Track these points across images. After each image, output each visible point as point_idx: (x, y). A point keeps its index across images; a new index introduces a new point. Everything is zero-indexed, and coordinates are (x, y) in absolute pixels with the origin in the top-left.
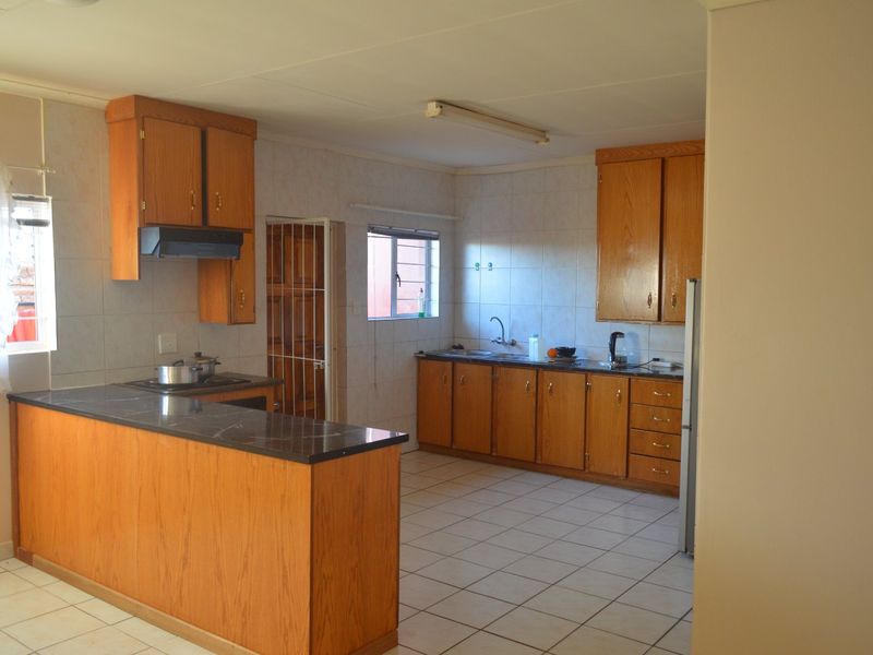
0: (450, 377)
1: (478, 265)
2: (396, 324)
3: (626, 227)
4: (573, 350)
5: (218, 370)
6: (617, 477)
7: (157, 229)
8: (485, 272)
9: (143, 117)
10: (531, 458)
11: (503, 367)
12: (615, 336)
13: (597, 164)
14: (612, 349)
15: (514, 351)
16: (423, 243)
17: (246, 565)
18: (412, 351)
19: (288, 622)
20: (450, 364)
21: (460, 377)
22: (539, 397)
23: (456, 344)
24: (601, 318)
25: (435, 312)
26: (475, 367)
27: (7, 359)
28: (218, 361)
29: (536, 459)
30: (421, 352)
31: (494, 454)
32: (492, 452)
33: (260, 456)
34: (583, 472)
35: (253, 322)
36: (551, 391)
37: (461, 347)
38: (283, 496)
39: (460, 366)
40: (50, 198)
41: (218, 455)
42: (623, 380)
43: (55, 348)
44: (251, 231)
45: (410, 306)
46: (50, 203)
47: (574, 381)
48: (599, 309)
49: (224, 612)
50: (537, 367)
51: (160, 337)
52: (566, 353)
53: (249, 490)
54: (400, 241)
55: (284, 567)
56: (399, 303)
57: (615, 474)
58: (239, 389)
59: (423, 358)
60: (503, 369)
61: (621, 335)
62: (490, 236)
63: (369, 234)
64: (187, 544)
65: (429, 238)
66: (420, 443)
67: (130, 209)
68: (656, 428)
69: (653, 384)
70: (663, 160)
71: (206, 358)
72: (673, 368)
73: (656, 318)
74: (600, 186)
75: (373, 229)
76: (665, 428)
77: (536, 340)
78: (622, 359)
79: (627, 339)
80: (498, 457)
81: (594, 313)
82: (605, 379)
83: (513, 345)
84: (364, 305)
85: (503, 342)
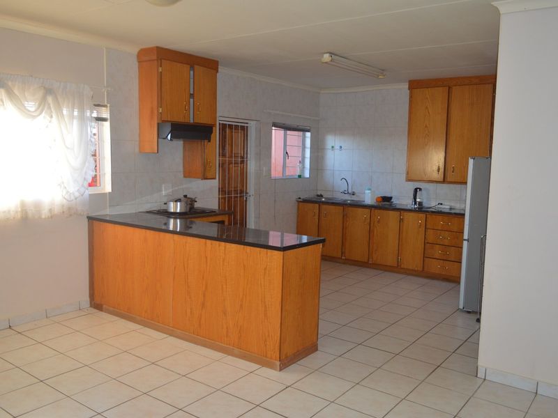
0: (317, 213)
1: (333, 147)
2: (285, 180)
3: (426, 126)
4: (391, 198)
5: (196, 205)
6: (418, 271)
7: (170, 124)
8: (337, 152)
9: (161, 59)
10: (366, 260)
11: (350, 207)
12: (416, 190)
13: (409, 89)
14: (415, 198)
15: (354, 198)
16: (301, 133)
17: (241, 306)
18: (295, 197)
19: (267, 335)
20: (317, 205)
21: (323, 213)
22: (372, 225)
23: (319, 194)
24: (409, 180)
25: (307, 174)
26: (332, 207)
27: (88, 196)
28: (195, 200)
29: (368, 260)
30: (300, 198)
31: (343, 258)
32: (342, 256)
33: (252, 248)
34: (397, 269)
35: (215, 178)
36: (379, 222)
37: (321, 196)
38: (265, 269)
39: (324, 207)
40: (108, 105)
41: (225, 247)
42: (422, 216)
43: (111, 191)
44: (214, 125)
45: (293, 171)
46: (109, 108)
47: (393, 215)
48: (408, 173)
49: (227, 332)
50: (370, 207)
51: (163, 186)
52: (387, 199)
53: (244, 266)
54: (288, 132)
55: (266, 306)
56: (287, 169)
57: (416, 269)
58: (211, 216)
59: (301, 202)
60: (350, 209)
61: (420, 189)
62: (340, 130)
63: (274, 128)
64: (204, 296)
65: (305, 130)
67: (152, 112)
68: (441, 243)
69: (440, 217)
70: (449, 88)
71: (189, 198)
72: (451, 209)
73: (442, 180)
74: (411, 102)
75: (275, 125)
76: (446, 242)
77: (369, 191)
78: (420, 204)
79: (423, 192)
80: (346, 259)
81: (404, 176)
82: (412, 214)
83: (353, 195)
84: (270, 170)
85: (348, 193)
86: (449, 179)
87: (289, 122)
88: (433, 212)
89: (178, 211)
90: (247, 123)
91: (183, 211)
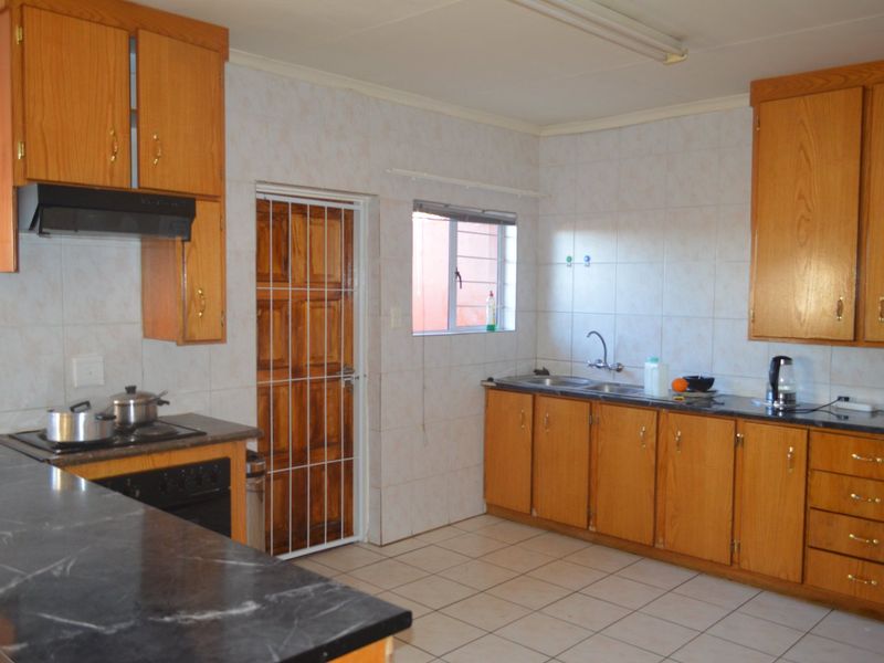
0: (529, 414)
1: (569, 259)
2: (456, 341)
4: (710, 382)
5: (162, 411)
6: (788, 581)
8: (580, 269)
9: (22, 6)
10: (648, 540)
11: (606, 404)
12: (776, 361)
13: (752, 104)
14: (774, 382)
15: (621, 379)
16: (494, 228)
18: (477, 378)
20: (529, 398)
21: (543, 416)
22: (661, 450)
23: (540, 368)
24: (756, 335)
25: (510, 324)
26: (565, 403)
28: (163, 398)
29: (654, 541)
30: (491, 380)
31: (591, 528)
32: (588, 525)
34: (729, 569)
35: (221, 340)
36: (678, 444)
37: (545, 373)
39: (543, 401)
42: (798, 434)
44: (217, 198)
45: (475, 316)
47: (717, 429)
48: (753, 320)
50: (657, 406)
51: (74, 361)
52: (701, 384)
54: (462, 225)
56: (459, 311)
57: (783, 576)
59: (492, 388)
60: (607, 408)
61: (788, 360)
62: (591, 218)
63: (416, 213)
65: (502, 222)
66: (489, 505)
68: (855, 512)
69: (849, 441)
70: (865, 90)
71: (142, 395)
72: (874, 413)
73: (850, 336)
74: (757, 136)
75: (420, 206)
76: (870, 512)
77: (655, 365)
78: (789, 398)
79: (796, 366)
80: (597, 533)
81: (744, 327)
82: (766, 428)
83: (619, 370)
84: (408, 314)
85: (606, 367)
86: (869, 336)
87: (458, 202)
88: (827, 425)
89: (81, 438)
90: (351, 203)
91: (94, 437)
